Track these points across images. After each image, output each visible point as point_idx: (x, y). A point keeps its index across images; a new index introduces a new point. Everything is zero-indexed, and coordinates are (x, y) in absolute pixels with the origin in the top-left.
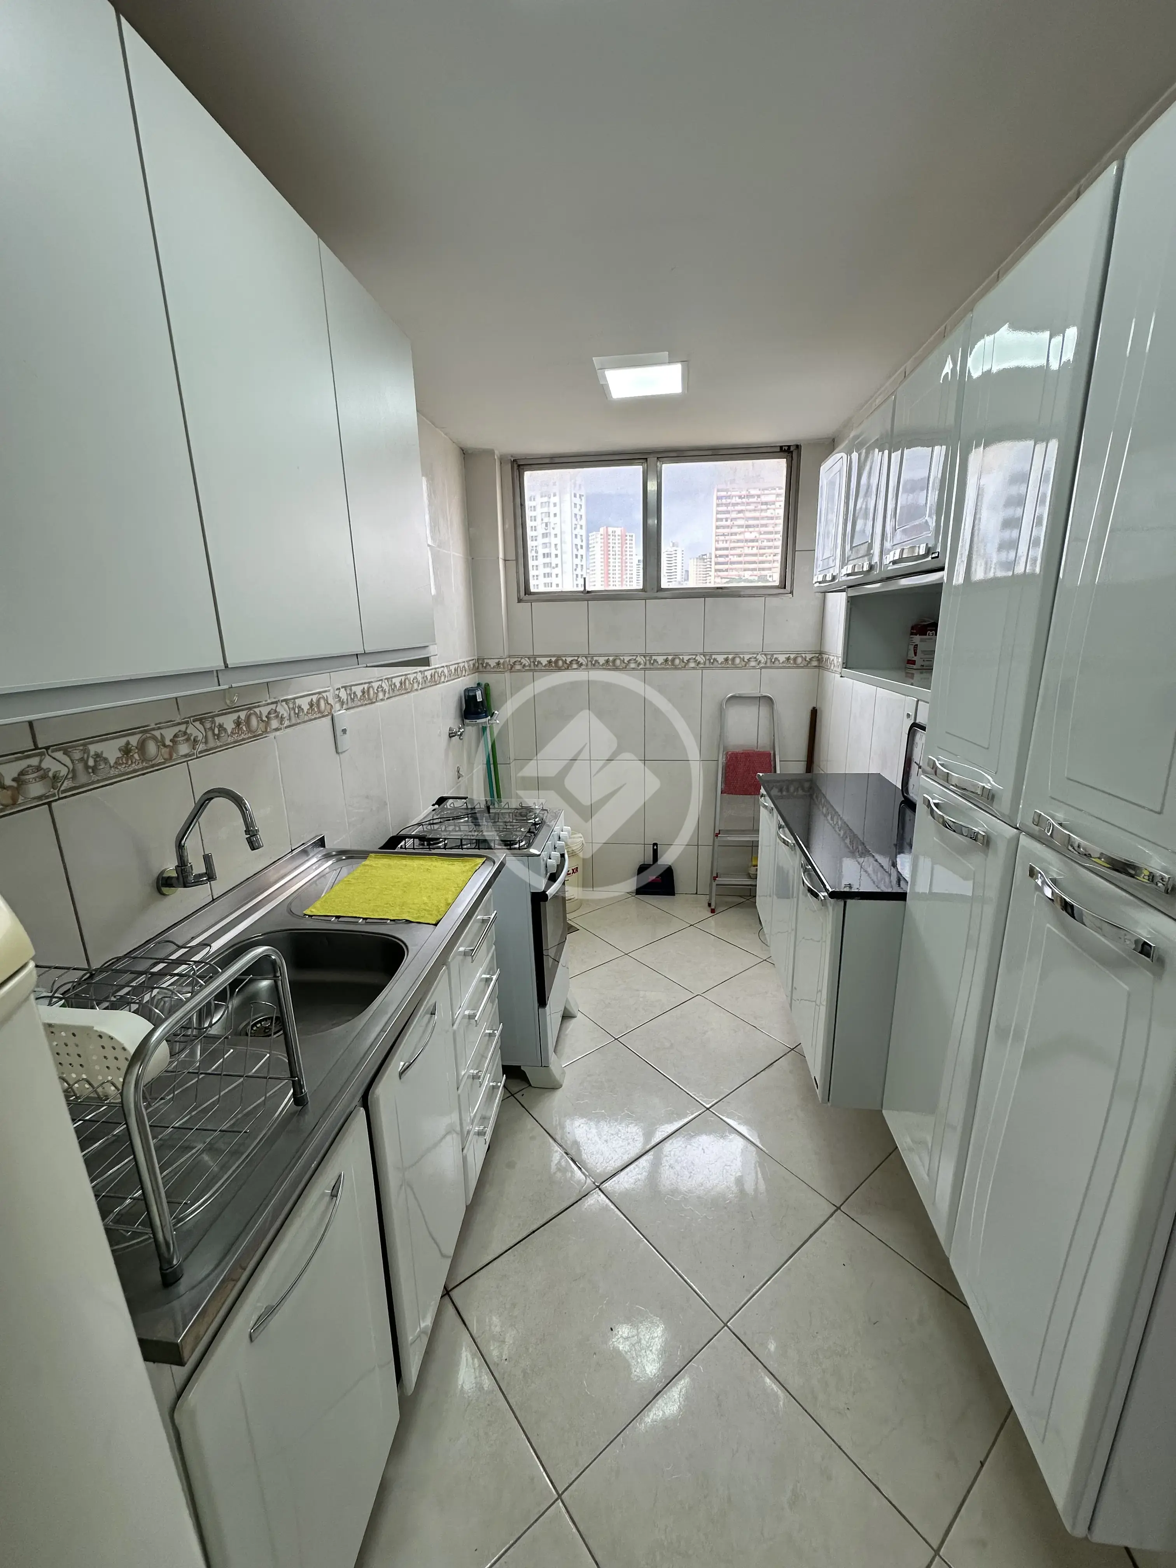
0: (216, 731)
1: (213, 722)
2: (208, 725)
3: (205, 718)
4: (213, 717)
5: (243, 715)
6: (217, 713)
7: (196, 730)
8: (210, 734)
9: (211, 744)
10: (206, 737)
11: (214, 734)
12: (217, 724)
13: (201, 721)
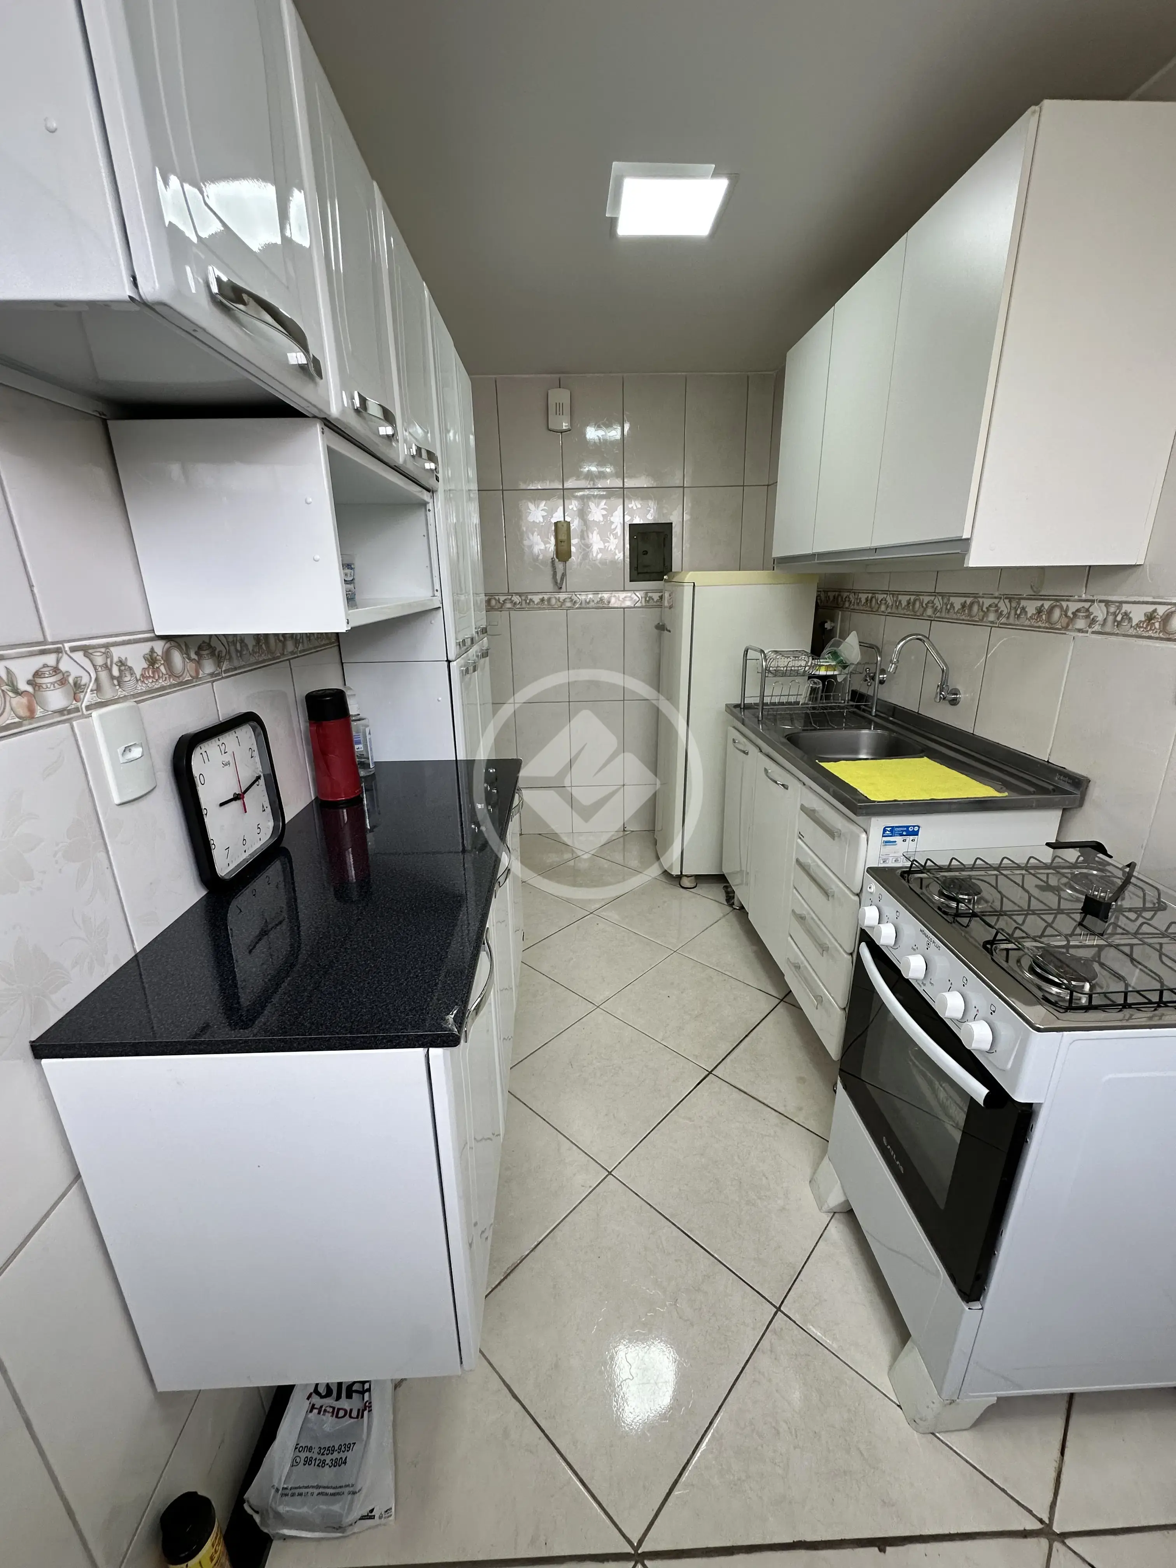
0: (1018, 612)
1: (1019, 604)
2: (1014, 605)
3: (1014, 598)
4: (1020, 599)
5: (1047, 605)
6: (1025, 596)
7: (1004, 606)
8: (1013, 612)
9: (1011, 620)
10: (1009, 614)
11: (1016, 614)
12: (1021, 606)
13: (1011, 600)
